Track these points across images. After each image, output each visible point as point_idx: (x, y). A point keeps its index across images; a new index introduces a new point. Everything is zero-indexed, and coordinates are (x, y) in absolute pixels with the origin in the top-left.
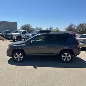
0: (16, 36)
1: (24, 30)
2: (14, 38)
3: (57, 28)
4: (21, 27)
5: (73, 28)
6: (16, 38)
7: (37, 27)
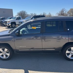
0: (10, 22)
1: (18, 16)
2: (9, 25)
3: (50, 13)
4: (17, 14)
5: (64, 13)
6: (10, 25)
7: (32, 13)
